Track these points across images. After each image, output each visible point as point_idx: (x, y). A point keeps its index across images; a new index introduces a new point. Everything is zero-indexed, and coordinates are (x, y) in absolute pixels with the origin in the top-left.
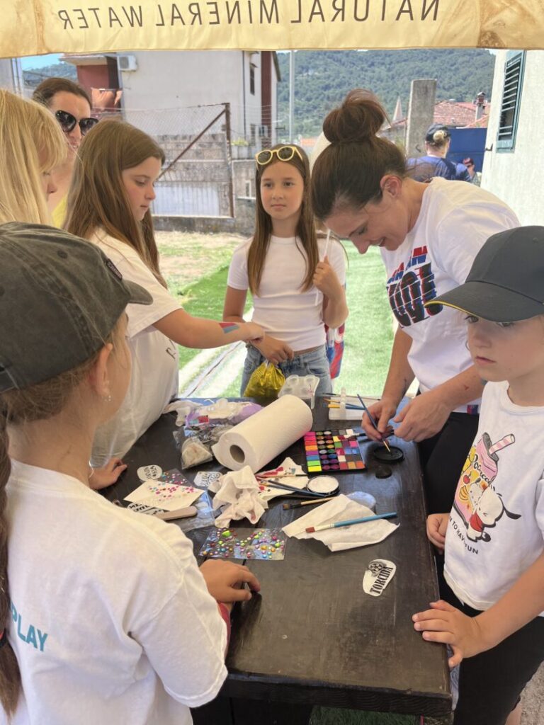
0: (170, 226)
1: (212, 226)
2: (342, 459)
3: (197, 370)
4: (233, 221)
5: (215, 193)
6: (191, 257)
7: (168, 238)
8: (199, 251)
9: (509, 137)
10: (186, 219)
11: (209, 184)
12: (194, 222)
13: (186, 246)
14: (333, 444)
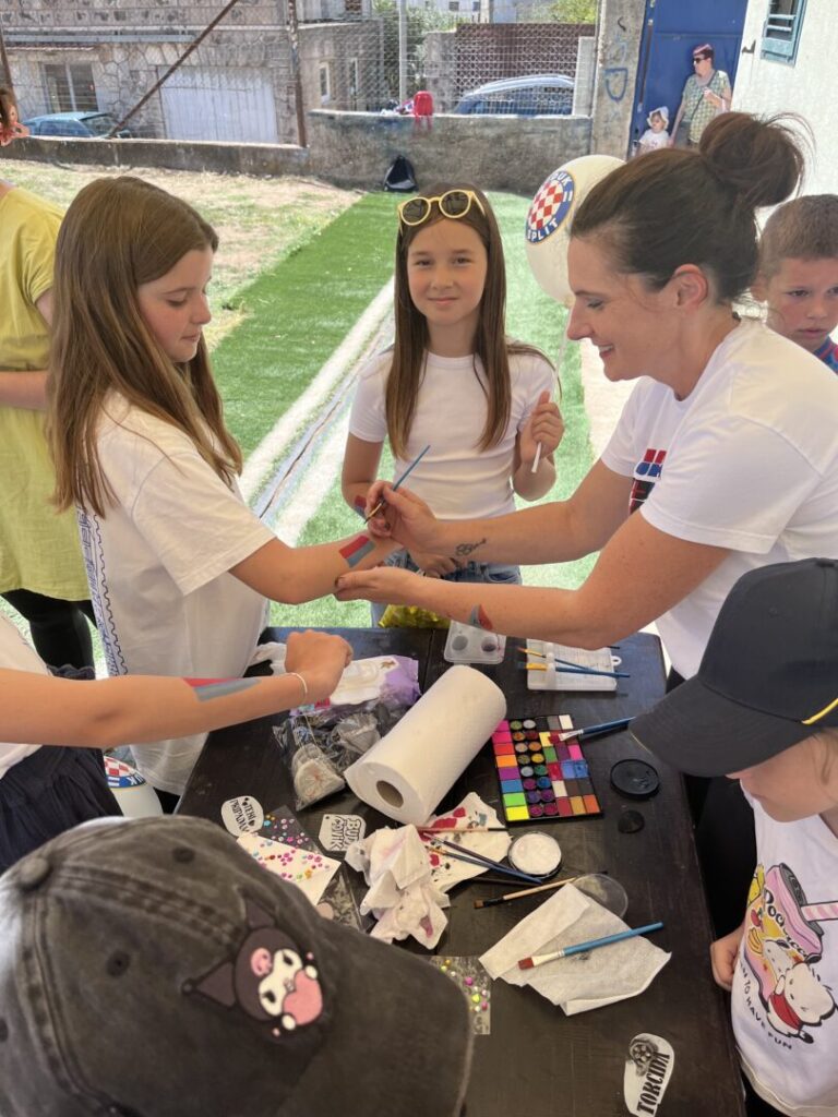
0: (197, 162)
1: (268, 163)
2: (560, 789)
3: (270, 466)
4: (305, 155)
5: (268, 89)
6: (238, 227)
7: (195, 185)
8: (250, 214)
9: (786, 35)
10: (222, 148)
11: (257, 72)
12: (238, 156)
13: (227, 203)
14: (541, 751)
